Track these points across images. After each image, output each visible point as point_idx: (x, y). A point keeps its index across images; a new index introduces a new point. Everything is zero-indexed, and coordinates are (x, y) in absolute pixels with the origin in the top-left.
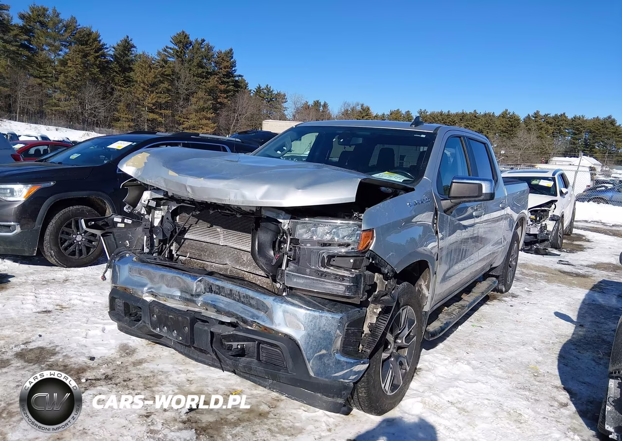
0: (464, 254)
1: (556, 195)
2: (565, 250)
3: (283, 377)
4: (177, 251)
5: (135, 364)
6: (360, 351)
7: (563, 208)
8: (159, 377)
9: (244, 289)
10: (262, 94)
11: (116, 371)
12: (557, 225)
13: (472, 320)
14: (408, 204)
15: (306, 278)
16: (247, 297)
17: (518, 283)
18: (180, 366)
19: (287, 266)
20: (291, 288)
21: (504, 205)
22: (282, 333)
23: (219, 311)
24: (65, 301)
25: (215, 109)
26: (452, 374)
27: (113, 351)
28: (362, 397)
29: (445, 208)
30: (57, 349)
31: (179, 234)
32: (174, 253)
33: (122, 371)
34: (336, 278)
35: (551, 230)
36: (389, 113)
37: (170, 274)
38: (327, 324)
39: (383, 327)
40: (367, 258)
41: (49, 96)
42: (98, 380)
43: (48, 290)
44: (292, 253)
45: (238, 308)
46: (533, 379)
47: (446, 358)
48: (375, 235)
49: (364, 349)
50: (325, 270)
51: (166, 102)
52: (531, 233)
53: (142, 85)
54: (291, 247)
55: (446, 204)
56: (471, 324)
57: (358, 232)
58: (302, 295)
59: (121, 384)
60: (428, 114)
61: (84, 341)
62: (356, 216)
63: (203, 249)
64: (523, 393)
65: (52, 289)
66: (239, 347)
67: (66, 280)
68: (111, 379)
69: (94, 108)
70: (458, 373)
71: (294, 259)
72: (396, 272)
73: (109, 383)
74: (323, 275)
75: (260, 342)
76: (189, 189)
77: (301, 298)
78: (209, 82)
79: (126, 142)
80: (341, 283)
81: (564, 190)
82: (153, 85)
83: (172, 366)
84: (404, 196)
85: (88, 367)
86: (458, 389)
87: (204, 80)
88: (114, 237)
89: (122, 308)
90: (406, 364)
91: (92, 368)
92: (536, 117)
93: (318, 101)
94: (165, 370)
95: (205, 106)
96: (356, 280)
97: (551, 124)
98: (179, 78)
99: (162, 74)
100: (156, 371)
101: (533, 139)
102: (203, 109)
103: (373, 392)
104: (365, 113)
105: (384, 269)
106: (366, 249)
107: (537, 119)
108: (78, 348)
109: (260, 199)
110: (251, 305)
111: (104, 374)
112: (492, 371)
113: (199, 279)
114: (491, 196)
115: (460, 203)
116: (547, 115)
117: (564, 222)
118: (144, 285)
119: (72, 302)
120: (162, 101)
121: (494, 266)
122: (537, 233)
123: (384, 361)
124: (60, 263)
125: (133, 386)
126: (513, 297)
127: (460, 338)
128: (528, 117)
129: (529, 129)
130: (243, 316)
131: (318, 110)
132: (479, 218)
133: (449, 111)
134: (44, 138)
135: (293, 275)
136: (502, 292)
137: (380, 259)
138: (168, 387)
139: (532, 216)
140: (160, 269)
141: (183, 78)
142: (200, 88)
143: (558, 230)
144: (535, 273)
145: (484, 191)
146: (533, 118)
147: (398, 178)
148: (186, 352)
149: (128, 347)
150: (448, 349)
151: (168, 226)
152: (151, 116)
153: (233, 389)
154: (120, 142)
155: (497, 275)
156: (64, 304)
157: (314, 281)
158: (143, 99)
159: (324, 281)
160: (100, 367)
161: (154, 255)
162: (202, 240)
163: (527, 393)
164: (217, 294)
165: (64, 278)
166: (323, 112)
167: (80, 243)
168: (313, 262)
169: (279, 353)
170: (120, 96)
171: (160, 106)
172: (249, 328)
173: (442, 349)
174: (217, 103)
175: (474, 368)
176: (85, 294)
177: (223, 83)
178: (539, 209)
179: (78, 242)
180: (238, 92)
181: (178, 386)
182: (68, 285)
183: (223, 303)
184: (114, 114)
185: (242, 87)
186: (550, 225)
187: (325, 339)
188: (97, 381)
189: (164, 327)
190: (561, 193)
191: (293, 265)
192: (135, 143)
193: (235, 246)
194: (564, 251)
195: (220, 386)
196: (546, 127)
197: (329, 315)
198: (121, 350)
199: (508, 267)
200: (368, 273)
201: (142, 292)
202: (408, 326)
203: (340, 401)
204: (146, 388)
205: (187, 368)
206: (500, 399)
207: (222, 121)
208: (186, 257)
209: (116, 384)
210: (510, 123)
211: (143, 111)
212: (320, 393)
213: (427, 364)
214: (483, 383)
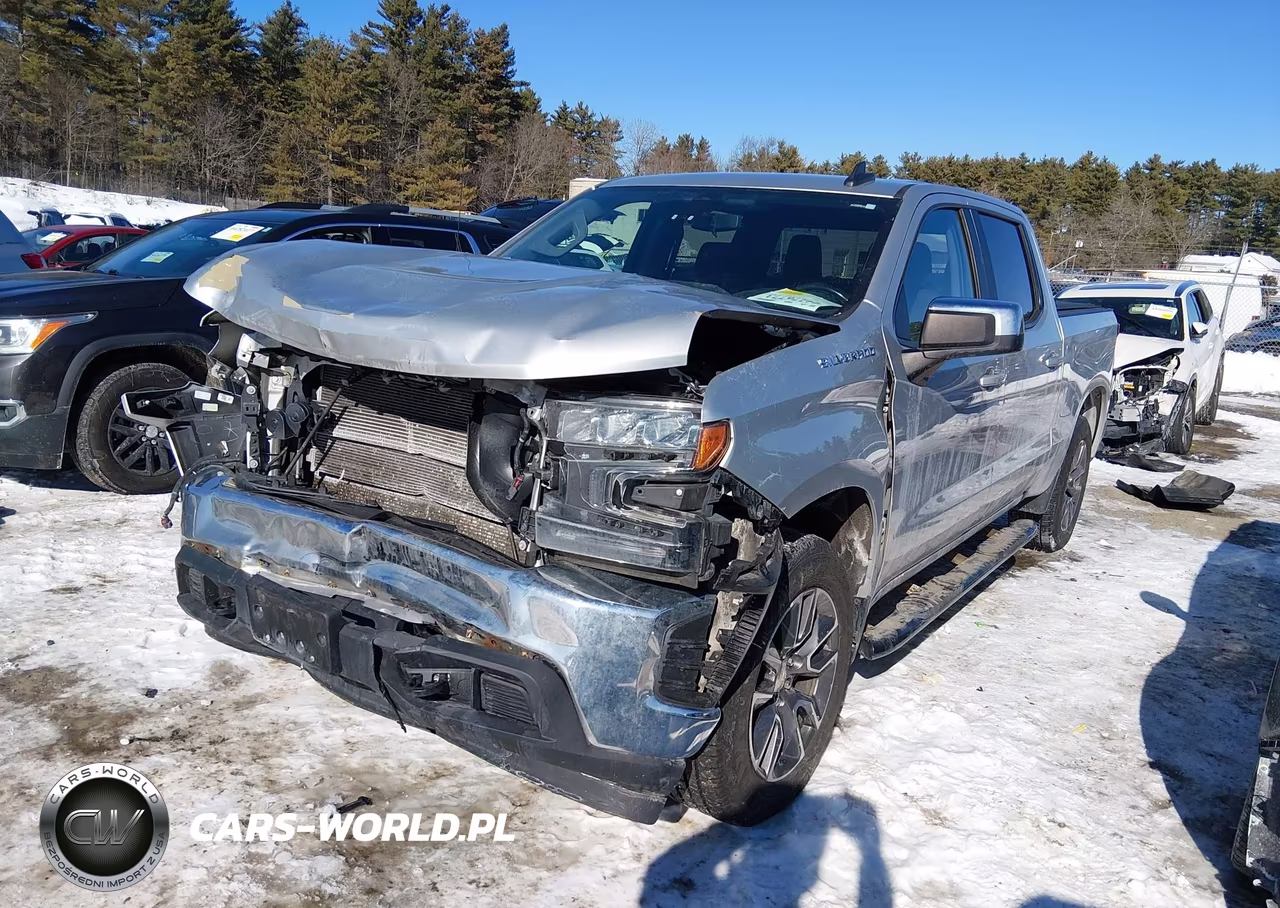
0: (955, 471)
1: (1180, 337)
2: (1196, 457)
3: (529, 747)
4: (319, 464)
5: (239, 706)
6: (701, 691)
7: (1197, 366)
8: (287, 735)
9: (448, 552)
10: (569, 123)
11: (198, 721)
12: (1180, 402)
13: (978, 612)
14: (820, 362)
15: (580, 530)
16: (455, 569)
17: (1087, 530)
18: (336, 710)
19: (540, 502)
20: (551, 552)
21: (1055, 361)
22: (528, 652)
23: (400, 599)
24: (111, 568)
25: (472, 156)
26: (919, 733)
27: (197, 677)
28: (708, 787)
29: (909, 370)
30: (82, 671)
31: (321, 428)
32: (312, 469)
33: (209, 722)
34: (645, 531)
35: (1168, 413)
36: (838, 162)
37: (299, 517)
38: (625, 633)
39: (749, 639)
40: (714, 485)
41: (130, 132)
42: (157, 740)
43: (82, 543)
44: (550, 474)
45: (438, 594)
46: (1098, 744)
47: (910, 696)
48: (732, 436)
49: (709, 686)
50: (621, 512)
51: (370, 141)
52: (1124, 419)
53: (320, 106)
54: (548, 460)
55: (912, 360)
56: (976, 620)
57: (693, 427)
58: (573, 567)
59: (204, 750)
60: (921, 162)
61: (140, 655)
62: (691, 392)
63: (373, 461)
64: (1074, 776)
65: (90, 541)
66: (437, 679)
67: (122, 522)
68: (183, 738)
69: (224, 156)
70: (932, 729)
71: (555, 488)
72: (784, 517)
73: (180, 747)
74: (616, 523)
75: (480, 671)
76: (325, 339)
77: (572, 574)
78: (459, 98)
79: (250, 227)
80: (654, 542)
81: (1200, 327)
82: (342, 106)
83: (317, 710)
84: (813, 345)
85: (140, 712)
86: (930, 767)
87: (447, 93)
88: (196, 434)
89: (201, 589)
90: (814, 713)
91: (149, 713)
92: (1152, 169)
93: (687, 137)
94: (302, 719)
95: (451, 149)
96: (689, 535)
97: (1184, 183)
98: (397, 90)
99: (362, 81)
100: (281, 722)
101: (1144, 216)
102: (445, 157)
103: (731, 777)
104: (787, 159)
105: (754, 510)
106: (712, 469)
107: (1155, 173)
108: (123, 669)
109: (472, 362)
110: (465, 589)
111: (172, 727)
112: (1007, 726)
113: (354, 530)
114: (1016, 343)
115: (944, 359)
116: (1176, 165)
117: (1197, 396)
118: (243, 541)
119: (127, 569)
120: (362, 139)
121: (1031, 493)
122: (1138, 419)
123: (759, 710)
124: (112, 484)
125: (229, 754)
126: (1073, 560)
127: (947, 651)
128: (1136, 169)
129: (1138, 195)
130: (446, 611)
131: (687, 156)
132: (995, 390)
133: (967, 156)
134: (118, 220)
135: (551, 522)
136: (1048, 550)
137: (745, 487)
138: (302, 757)
139: (1127, 383)
140: (277, 506)
141: (404, 91)
142: (439, 111)
143: (1182, 413)
144: (1126, 506)
145: (999, 331)
146: (1147, 171)
147: (807, 302)
148: (336, 685)
149: (231, 668)
150: (917, 676)
151: (296, 411)
152: (340, 172)
153: (442, 764)
154: (238, 226)
155: (1038, 513)
156: (110, 575)
157: (598, 537)
158: (321, 136)
159: (618, 538)
160: (166, 711)
161: (270, 474)
162: (370, 441)
163: (1082, 777)
164: (394, 561)
165: (120, 517)
166: (698, 159)
167: (153, 442)
168: (593, 495)
169: (522, 695)
170: (276, 130)
171: (357, 150)
172: (460, 638)
173: (905, 676)
174: (475, 144)
175: (970, 719)
176: (157, 552)
177: (488, 99)
178: (1143, 367)
179: (150, 440)
180: (519, 120)
181: (325, 757)
182: (125, 531)
183: (407, 583)
184: (264, 168)
185: (527, 110)
186: (1166, 403)
187: (620, 665)
188: (153, 743)
189: (279, 633)
190: (1194, 333)
191: (553, 500)
192: (269, 229)
193: (439, 457)
194: (1194, 460)
195: (413, 756)
196: (1172, 189)
197: (630, 613)
198: (215, 673)
199: (1062, 497)
200: (719, 519)
201: (240, 555)
202: (819, 633)
203: (658, 798)
204: (254, 760)
205: (350, 716)
206: (1020, 790)
207: (486, 181)
208: (338, 478)
209: (193, 750)
210: (1095, 181)
211: (322, 161)
212: (612, 780)
213: (866, 709)
214: (987, 754)
